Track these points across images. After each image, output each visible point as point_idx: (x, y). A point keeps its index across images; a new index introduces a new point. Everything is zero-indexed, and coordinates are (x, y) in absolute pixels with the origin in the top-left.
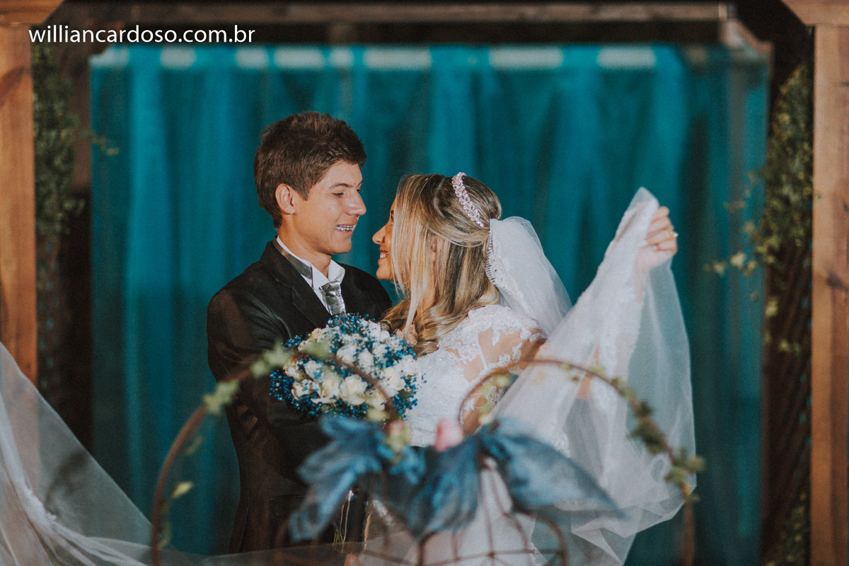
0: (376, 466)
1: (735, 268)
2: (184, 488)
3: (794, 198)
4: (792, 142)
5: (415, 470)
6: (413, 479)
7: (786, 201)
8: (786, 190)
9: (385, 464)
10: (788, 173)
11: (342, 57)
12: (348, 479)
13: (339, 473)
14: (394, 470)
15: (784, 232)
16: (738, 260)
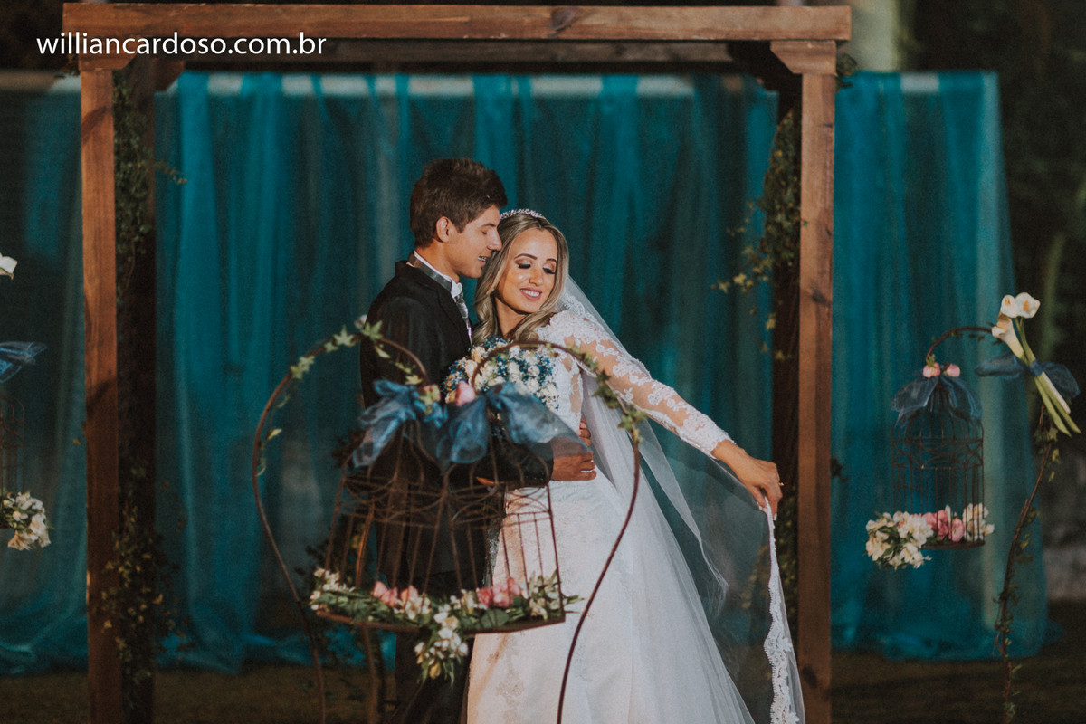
0: (414, 416)
1: (738, 286)
2: (276, 432)
3: (787, 224)
4: (784, 175)
5: (439, 420)
6: (438, 424)
7: (779, 226)
8: (780, 218)
9: (420, 414)
10: (781, 202)
11: (386, 84)
12: (393, 425)
13: (388, 419)
14: (426, 420)
15: (777, 254)
16: (740, 279)
